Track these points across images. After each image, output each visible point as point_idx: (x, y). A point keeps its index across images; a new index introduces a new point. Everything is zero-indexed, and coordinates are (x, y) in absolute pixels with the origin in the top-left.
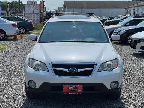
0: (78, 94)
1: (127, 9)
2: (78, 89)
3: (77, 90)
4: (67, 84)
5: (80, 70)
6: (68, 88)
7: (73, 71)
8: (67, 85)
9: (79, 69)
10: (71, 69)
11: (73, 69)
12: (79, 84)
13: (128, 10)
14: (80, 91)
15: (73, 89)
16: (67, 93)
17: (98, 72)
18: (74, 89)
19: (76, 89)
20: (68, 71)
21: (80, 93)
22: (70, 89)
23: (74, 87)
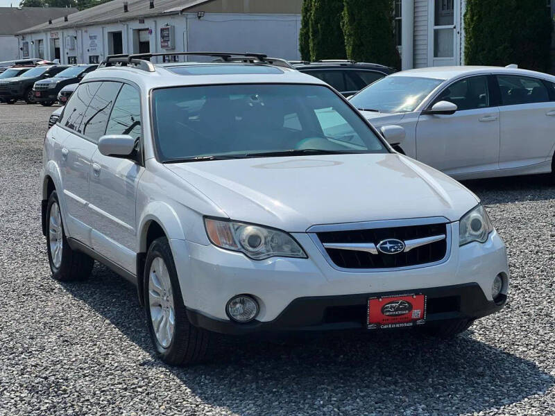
1: (23, 36)
2: (410, 308)
3: (409, 311)
4: (378, 295)
5: (410, 244)
7: (391, 248)
8: (379, 297)
9: (406, 242)
10: (385, 243)
11: (390, 242)
12: (417, 292)
13: (28, 39)
14: (416, 313)
15: (398, 309)
16: (379, 324)
17: (460, 246)
18: (402, 309)
19: (405, 309)
20: (374, 252)
21: (419, 322)
22: (387, 311)
23: (401, 304)
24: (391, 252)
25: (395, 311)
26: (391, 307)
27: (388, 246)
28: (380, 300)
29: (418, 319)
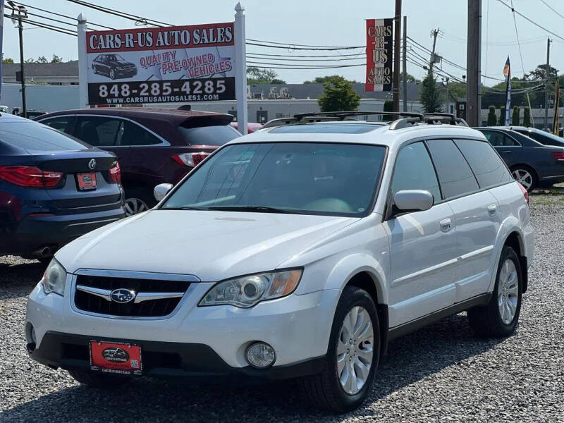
0: (129, 373)
2: (127, 357)
3: (128, 360)
4: (98, 339)
6: (103, 353)
7: (120, 297)
8: (98, 341)
9: (139, 294)
10: (117, 292)
11: (121, 292)
12: (132, 342)
14: (135, 363)
15: (116, 356)
16: (101, 367)
17: (198, 306)
18: (119, 357)
19: (121, 357)
20: (109, 299)
21: (136, 372)
22: (107, 356)
23: (119, 351)
24: (120, 301)
25: (114, 357)
26: (111, 353)
27: (119, 294)
28: (99, 344)
29: (136, 369)
